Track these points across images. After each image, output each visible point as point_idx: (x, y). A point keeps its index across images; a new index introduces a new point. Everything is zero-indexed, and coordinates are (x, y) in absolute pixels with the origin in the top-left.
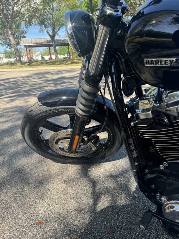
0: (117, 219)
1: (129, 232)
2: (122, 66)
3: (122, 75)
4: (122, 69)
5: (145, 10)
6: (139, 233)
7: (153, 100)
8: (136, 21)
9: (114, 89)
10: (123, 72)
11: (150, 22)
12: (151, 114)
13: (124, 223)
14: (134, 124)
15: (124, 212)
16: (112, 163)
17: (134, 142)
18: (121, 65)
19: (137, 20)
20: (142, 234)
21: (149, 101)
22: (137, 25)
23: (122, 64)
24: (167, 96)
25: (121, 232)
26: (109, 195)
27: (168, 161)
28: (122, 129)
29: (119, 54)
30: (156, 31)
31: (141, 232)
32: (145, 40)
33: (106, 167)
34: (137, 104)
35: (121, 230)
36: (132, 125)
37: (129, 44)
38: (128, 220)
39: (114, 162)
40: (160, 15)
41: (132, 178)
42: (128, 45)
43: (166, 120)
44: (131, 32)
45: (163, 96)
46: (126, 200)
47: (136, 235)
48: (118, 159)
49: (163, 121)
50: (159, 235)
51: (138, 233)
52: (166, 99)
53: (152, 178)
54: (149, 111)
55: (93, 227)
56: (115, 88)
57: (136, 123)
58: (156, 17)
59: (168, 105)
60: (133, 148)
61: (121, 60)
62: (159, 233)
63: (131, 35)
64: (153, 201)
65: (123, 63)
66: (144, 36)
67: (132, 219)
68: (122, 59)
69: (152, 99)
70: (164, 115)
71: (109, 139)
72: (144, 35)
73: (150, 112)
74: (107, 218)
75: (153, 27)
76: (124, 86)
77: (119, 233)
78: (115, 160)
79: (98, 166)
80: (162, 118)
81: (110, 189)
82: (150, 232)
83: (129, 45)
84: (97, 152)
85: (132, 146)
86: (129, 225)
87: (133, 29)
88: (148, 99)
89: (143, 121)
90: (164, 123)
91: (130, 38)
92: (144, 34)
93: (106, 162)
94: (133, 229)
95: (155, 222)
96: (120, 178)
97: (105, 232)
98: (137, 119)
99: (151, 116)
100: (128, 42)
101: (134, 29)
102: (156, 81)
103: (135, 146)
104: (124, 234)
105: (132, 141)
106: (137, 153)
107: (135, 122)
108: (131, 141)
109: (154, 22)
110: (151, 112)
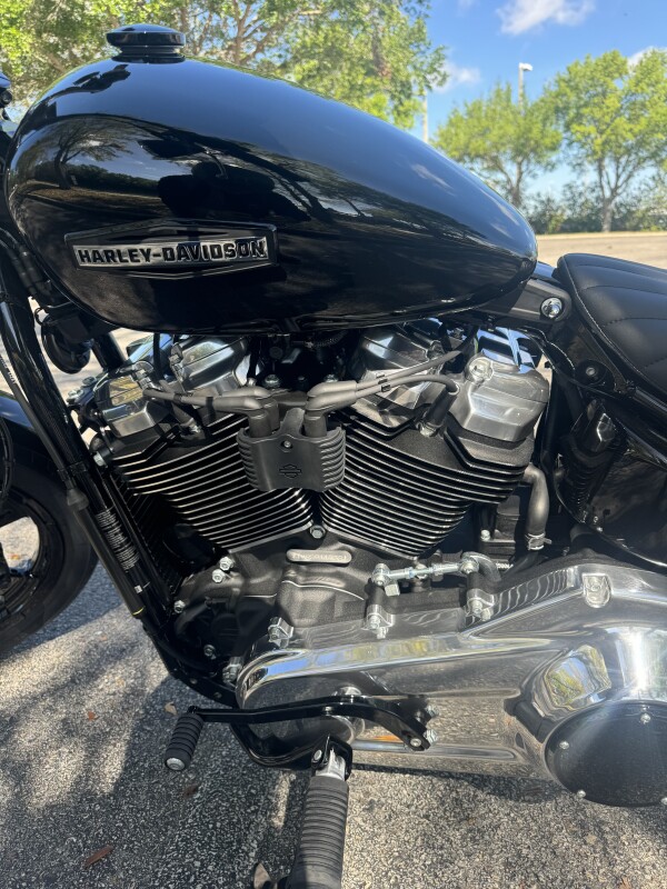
0: (113, 810)
1: (161, 830)
2: (27, 274)
3: (34, 305)
4: (27, 284)
5: (59, 101)
6: (194, 816)
7: (148, 375)
8: (33, 131)
9: (15, 355)
10: (32, 291)
11: (82, 139)
12: (148, 416)
13: (142, 810)
14: (104, 458)
15: (137, 775)
16: (75, 635)
17: (117, 518)
18: (19, 269)
19: (37, 128)
20: (205, 817)
21: (135, 378)
22: (38, 143)
23: (25, 269)
24: (181, 358)
25: (132, 842)
26: (76, 743)
27: (230, 551)
28: (70, 483)
29: (8, 234)
30: (112, 175)
31: (201, 813)
32: (79, 196)
33: (56, 654)
34: (105, 391)
35: (132, 836)
36: (100, 464)
37: (21, 202)
38: (153, 797)
39: (83, 628)
40: (111, 126)
41: (153, 659)
42: (18, 206)
43: (196, 429)
44: (18, 164)
45: (171, 359)
46: (139, 736)
47: (184, 828)
48: (99, 616)
49: (188, 431)
50: (257, 795)
51: (190, 821)
52: (181, 365)
53: (196, 618)
54: (141, 407)
55: (27, 873)
56: (16, 350)
57: (112, 454)
58: (99, 130)
59: (190, 384)
60: (121, 538)
61: (18, 254)
62: (253, 791)
63: (21, 173)
64: (219, 696)
65: (28, 264)
66: (73, 185)
67: (166, 786)
68: (21, 248)
69: (143, 371)
70: (186, 415)
71: (46, 544)
72: (75, 183)
73: (145, 410)
74: (76, 822)
75: (98, 158)
76: (49, 339)
77: (127, 849)
78: (87, 621)
79: (18, 661)
80: (183, 425)
81: (79, 722)
82: (228, 800)
83: (23, 207)
84: (5, 608)
85: (116, 534)
86: (160, 808)
87: (25, 154)
88: (132, 372)
89: (130, 442)
90: (190, 438)
91: (21, 183)
92: (73, 178)
93: (51, 639)
94: (173, 814)
95: (240, 764)
96: (111, 676)
97: (76, 868)
98: (111, 441)
99: (151, 423)
100: (16, 196)
101: (30, 155)
102: (150, 317)
103: (124, 531)
104: (145, 844)
105: (112, 519)
106: (135, 552)
107: (107, 453)
108: (107, 517)
109: (95, 143)
110: (149, 411)
